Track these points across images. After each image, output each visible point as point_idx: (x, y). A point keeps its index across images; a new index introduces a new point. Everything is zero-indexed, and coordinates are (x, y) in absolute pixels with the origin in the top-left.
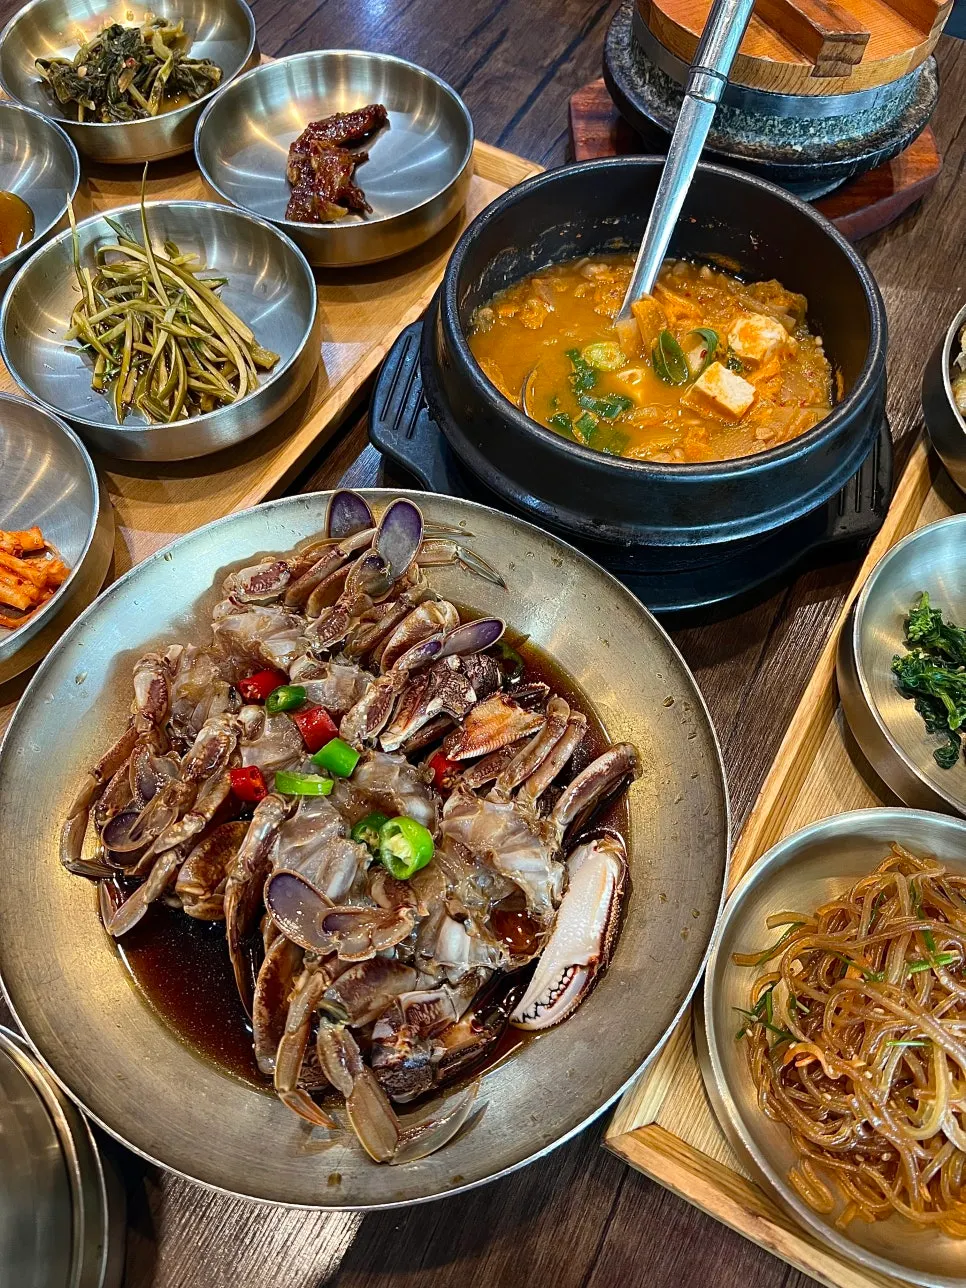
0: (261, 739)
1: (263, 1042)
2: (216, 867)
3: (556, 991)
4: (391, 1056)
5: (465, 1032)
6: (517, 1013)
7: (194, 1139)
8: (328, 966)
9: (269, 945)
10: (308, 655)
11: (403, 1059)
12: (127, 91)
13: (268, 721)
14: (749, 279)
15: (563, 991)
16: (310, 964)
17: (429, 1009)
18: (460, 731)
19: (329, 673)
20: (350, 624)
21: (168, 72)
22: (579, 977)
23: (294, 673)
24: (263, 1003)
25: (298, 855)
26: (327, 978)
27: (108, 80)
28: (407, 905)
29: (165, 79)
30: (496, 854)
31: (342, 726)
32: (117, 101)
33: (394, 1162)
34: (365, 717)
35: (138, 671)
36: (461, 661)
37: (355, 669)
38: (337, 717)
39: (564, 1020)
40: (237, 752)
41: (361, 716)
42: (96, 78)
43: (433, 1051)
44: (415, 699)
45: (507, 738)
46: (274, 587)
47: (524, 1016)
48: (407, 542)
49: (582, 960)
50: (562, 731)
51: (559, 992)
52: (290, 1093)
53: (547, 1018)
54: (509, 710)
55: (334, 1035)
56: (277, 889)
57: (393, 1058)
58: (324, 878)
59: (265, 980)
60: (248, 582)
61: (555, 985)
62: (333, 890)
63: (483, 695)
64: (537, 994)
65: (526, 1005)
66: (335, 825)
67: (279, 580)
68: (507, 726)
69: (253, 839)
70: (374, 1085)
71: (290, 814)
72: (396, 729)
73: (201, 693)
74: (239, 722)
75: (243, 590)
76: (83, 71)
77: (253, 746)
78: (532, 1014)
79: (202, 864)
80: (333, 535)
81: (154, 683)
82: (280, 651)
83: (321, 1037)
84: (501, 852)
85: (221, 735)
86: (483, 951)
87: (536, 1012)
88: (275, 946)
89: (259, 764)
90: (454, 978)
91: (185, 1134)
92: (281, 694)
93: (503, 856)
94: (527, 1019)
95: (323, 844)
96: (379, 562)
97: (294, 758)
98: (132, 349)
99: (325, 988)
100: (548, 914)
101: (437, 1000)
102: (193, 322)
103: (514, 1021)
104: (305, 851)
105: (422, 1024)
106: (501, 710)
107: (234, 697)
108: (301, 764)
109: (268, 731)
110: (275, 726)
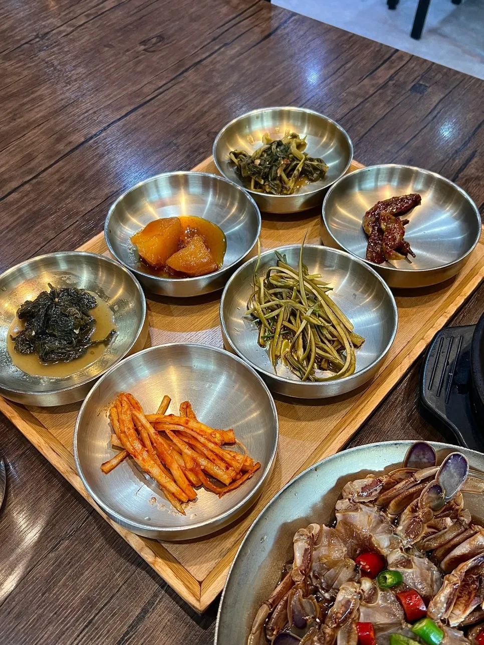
0: (375, 604)
10: (401, 549)
12: (281, 176)
13: (380, 593)
19: (413, 564)
20: (423, 529)
21: (302, 166)
23: (391, 559)
27: (271, 168)
29: (300, 169)
31: (430, 608)
32: (274, 179)
34: (445, 605)
35: (297, 540)
38: (427, 600)
40: (358, 609)
41: (443, 604)
42: (266, 167)
44: (470, 593)
46: (373, 494)
48: (457, 478)
60: (360, 490)
67: (376, 490)
72: (457, 611)
73: (334, 564)
74: (362, 590)
75: (356, 494)
76: (258, 162)
77: (368, 607)
80: (410, 465)
81: (306, 550)
82: (383, 543)
85: (352, 598)
92: (388, 576)
96: (438, 488)
97: (398, 624)
98: (282, 324)
102: (319, 316)
107: (358, 572)
108: (402, 629)
109: (380, 601)
110: (385, 598)
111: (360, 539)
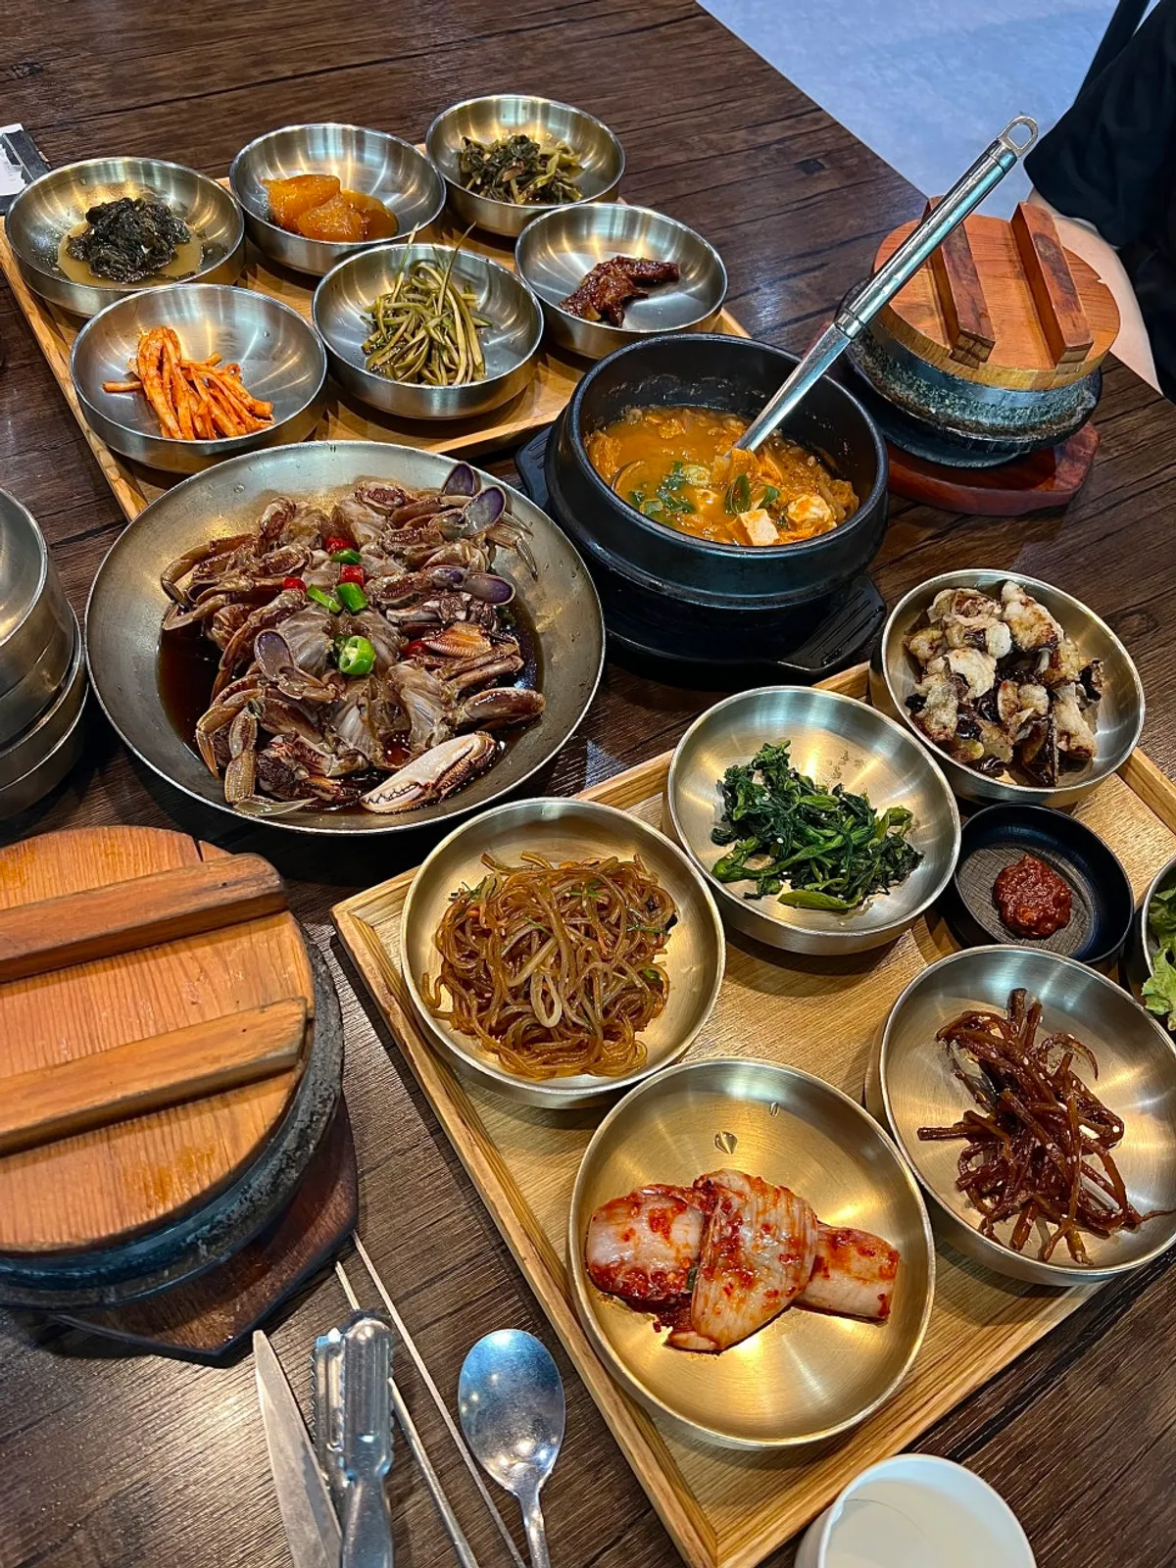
0: (318, 570)
3: (397, 793)
6: (367, 797)
8: (270, 689)
12: (508, 182)
13: (328, 563)
14: (834, 475)
15: (401, 795)
18: (440, 629)
21: (545, 183)
22: (416, 791)
23: (363, 547)
25: (293, 631)
27: (499, 170)
29: (539, 185)
31: (368, 584)
32: (499, 185)
35: (273, 502)
36: (472, 599)
38: (368, 578)
40: (300, 572)
41: (382, 584)
42: (493, 165)
43: (298, 769)
45: (468, 652)
46: (388, 503)
47: (370, 800)
48: (487, 516)
49: (424, 782)
50: (499, 656)
51: (398, 795)
52: (202, 733)
53: (382, 807)
54: (480, 638)
58: (299, 648)
60: (373, 490)
61: (398, 790)
62: (299, 658)
63: (469, 620)
64: (384, 790)
65: (374, 794)
66: (323, 623)
67: (393, 500)
68: (472, 645)
69: (273, 605)
70: (252, 762)
71: (303, 607)
73: (301, 530)
74: (311, 554)
75: (367, 493)
76: (487, 156)
77: (311, 573)
78: (375, 801)
80: (444, 490)
81: (278, 513)
82: (361, 531)
84: (411, 690)
85: (296, 555)
86: (365, 741)
87: (378, 800)
90: (341, 750)
93: (410, 692)
94: (370, 802)
95: (309, 629)
97: (329, 588)
98: (402, 336)
102: (448, 335)
103: (362, 800)
104: (298, 629)
105: (303, 755)
106: (476, 635)
107: (318, 542)
109: (325, 568)
110: (330, 566)
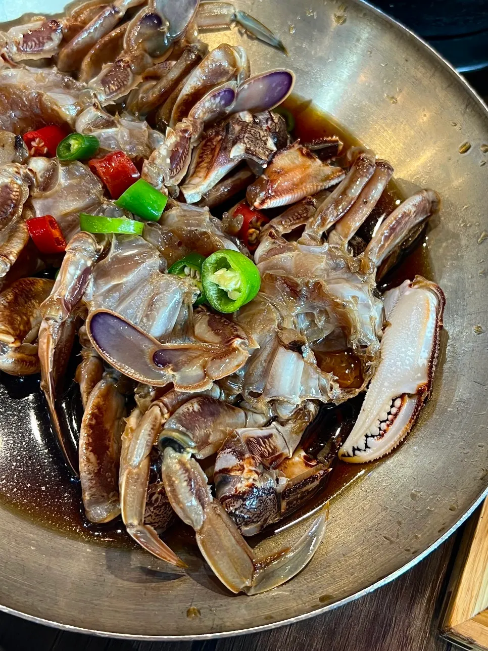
0: (56, 188)
1: (94, 490)
2: (22, 318)
3: (384, 421)
4: (239, 485)
5: (300, 466)
6: (347, 447)
7: (33, 587)
8: (165, 400)
9: (89, 393)
10: (96, 106)
11: (252, 486)
13: (61, 170)
15: (392, 421)
16: (142, 400)
17: (265, 443)
18: (263, 179)
19: (118, 125)
20: (134, 80)
22: (408, 406)
23: (81, 125)
24: (90, 448)
25: (117, 295)
26: (165, 410)
28: (238, 336)
30: (324, 284)
31: (145, 169)
33: (252, 592)
34: (168, 161)
36: (254, 117)
37: (144, 125)
39: (394, 451)
40: (28, 206)
41: (164, 159)
43: (277, 480)
44: (213, 150)
45: (310, 187)
46: (47, 47)
47: (354, 449)
49: (411, 389)
50: (372, 170)
51: (388, 422)
52: (140, 528)
53: (378, 448)
54: (309, 162)
55: (182, 464)
56: (98, 329)
57: (242, 487)
58: (147, 316)
59: (90, 426)
60: (20, 40)
61: (384, 416)
62: (157, 329)
63: (281, 145)
64: (367, 425)
65: (355, 438)
66: (155, 261)
67: (50, 39)
68: (309, 176)
69: (68, 276)
70: (224, 516)
71: (103, 255)
72: (196, 180)
74: (30, 170)
75: (15, 49)
77: (46, 197)
78: (362, 447)
79: (7, 313)
82: (64, 102)
83: (168, 467)
84: (328, 282)
85: (12, 182)
86: (314, 383)
87: (366, 444)
88: (96, 392)
89: (56, 214)
90: (285, 412)
91: (23, 584)
92: (72, 142)
93: (331, 286)
94: (357, 452)
95: (143, 281)
96: (155, 19)
97: (95, 205)
99: (163, 421)
100: (374, 345)
101: (271, 436)
103: (344, 455)
104: (124, 289)
105: (262, 456)
106: (300, 160)
107: (21, 146)
108: (103, 211)
109: (62, 179)
110: (70, 174)
111: (25, 106)
